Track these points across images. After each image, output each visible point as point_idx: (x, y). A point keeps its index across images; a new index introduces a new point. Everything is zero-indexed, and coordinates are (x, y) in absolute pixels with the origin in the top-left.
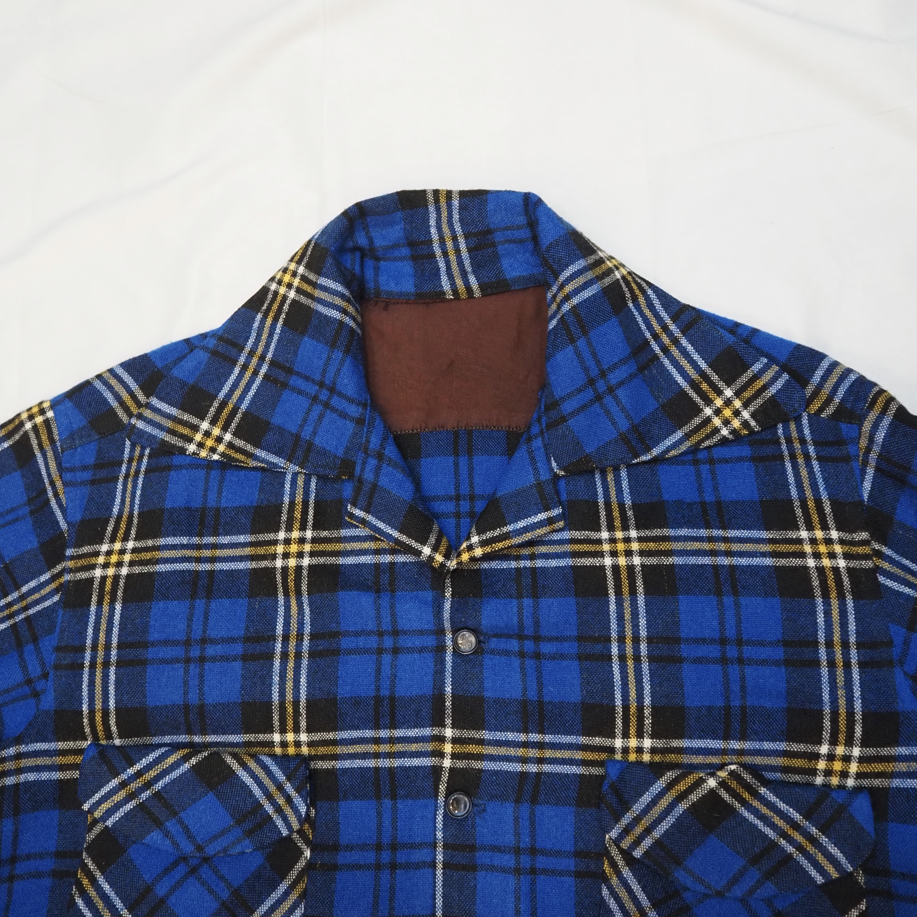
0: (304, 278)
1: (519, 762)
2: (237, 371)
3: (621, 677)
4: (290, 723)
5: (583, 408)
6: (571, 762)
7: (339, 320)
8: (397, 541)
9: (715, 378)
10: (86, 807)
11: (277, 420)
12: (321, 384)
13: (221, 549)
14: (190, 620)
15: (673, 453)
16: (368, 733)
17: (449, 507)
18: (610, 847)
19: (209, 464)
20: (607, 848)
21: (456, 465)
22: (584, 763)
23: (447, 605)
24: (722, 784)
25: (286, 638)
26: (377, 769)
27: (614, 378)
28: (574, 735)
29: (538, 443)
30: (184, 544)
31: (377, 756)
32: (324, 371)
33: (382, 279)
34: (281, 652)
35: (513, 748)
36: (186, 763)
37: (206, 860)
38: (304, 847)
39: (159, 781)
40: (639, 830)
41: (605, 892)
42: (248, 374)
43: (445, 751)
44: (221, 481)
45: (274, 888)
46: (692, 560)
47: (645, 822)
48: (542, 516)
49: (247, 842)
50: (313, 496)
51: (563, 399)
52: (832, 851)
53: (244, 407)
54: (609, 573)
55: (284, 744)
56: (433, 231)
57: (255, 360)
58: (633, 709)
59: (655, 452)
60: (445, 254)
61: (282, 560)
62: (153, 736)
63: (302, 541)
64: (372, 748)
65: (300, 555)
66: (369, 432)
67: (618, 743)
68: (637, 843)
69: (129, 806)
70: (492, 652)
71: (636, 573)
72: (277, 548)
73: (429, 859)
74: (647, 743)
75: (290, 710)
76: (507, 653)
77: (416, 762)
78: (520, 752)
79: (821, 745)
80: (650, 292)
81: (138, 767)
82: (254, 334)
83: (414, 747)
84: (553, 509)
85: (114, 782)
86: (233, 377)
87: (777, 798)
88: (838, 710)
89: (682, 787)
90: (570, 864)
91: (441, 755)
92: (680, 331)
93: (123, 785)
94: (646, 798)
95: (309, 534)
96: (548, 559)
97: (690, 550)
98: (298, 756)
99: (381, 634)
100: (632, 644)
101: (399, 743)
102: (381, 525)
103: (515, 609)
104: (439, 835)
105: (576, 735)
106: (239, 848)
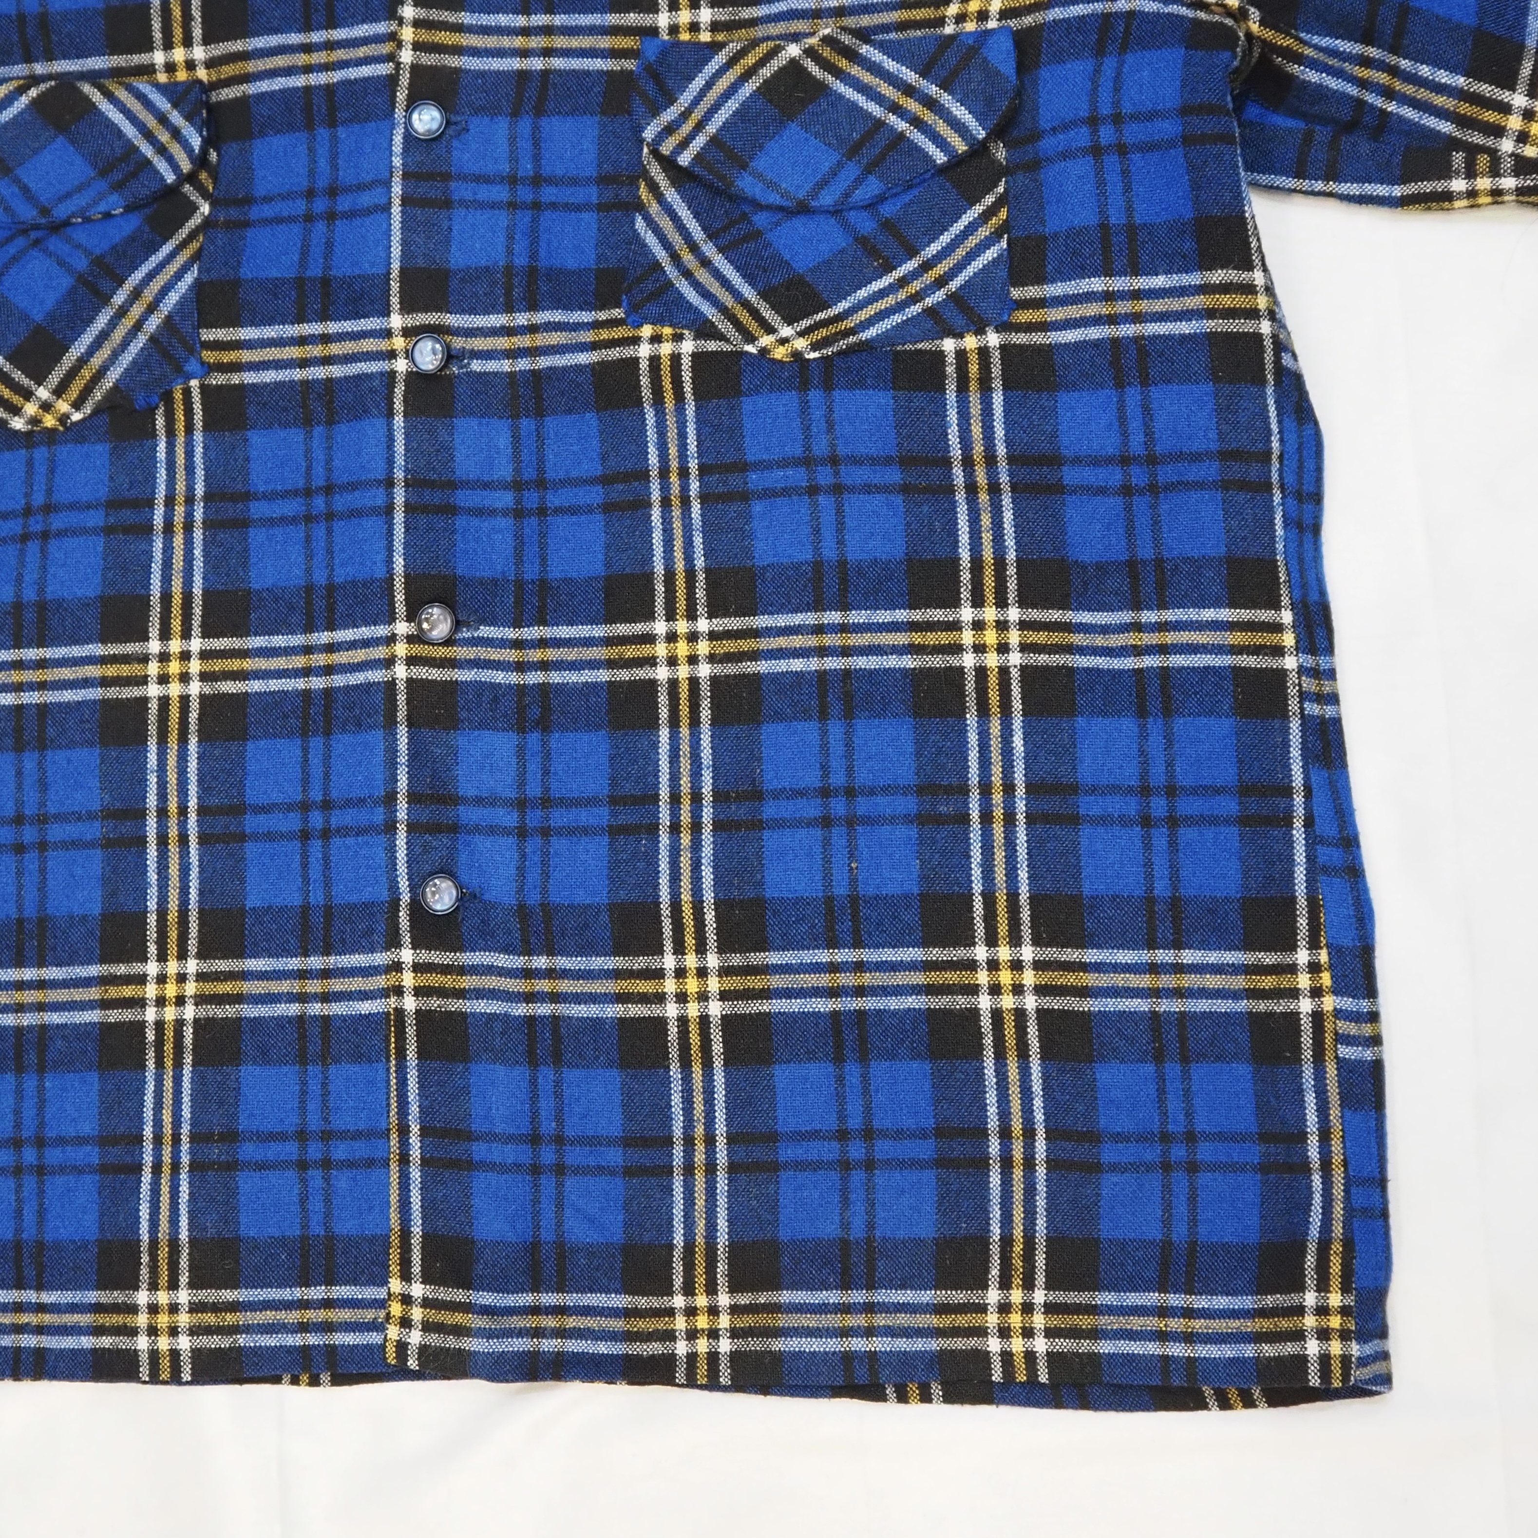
1: (516, 57)
4: (178, 33)
6: (594, 53)
16: (295, 38)
18: (649, 163)
20: (644, 166)
22: (612, 53)
24: (810, 52)
26: (308, 89)
28: (597, 14)
31: (308, 69)
35: (507, 36)
36: (21, 95)
37: (55, 230)
38: (200, 201)
40: (686, 128)
41: (640, 223)
45: (155, 250)
47: (696, 115)
49: (114, 198)
52: (958, 113)
55: (170, 68)
64: (302, 59)
67: (663, 20)
68: (684, 144)
73: (384, 201)
74: (705, 15)
75: (177, 13)
77: (366, 71)
78: (518, 42)
83: (362, 52)
87: (884, 54)
90: (592, 194)
94: (699, 82)
98: (193, 83)
101: (340, 49)
104: (397, 161)
105: (603, 13)
106: (102, 207)
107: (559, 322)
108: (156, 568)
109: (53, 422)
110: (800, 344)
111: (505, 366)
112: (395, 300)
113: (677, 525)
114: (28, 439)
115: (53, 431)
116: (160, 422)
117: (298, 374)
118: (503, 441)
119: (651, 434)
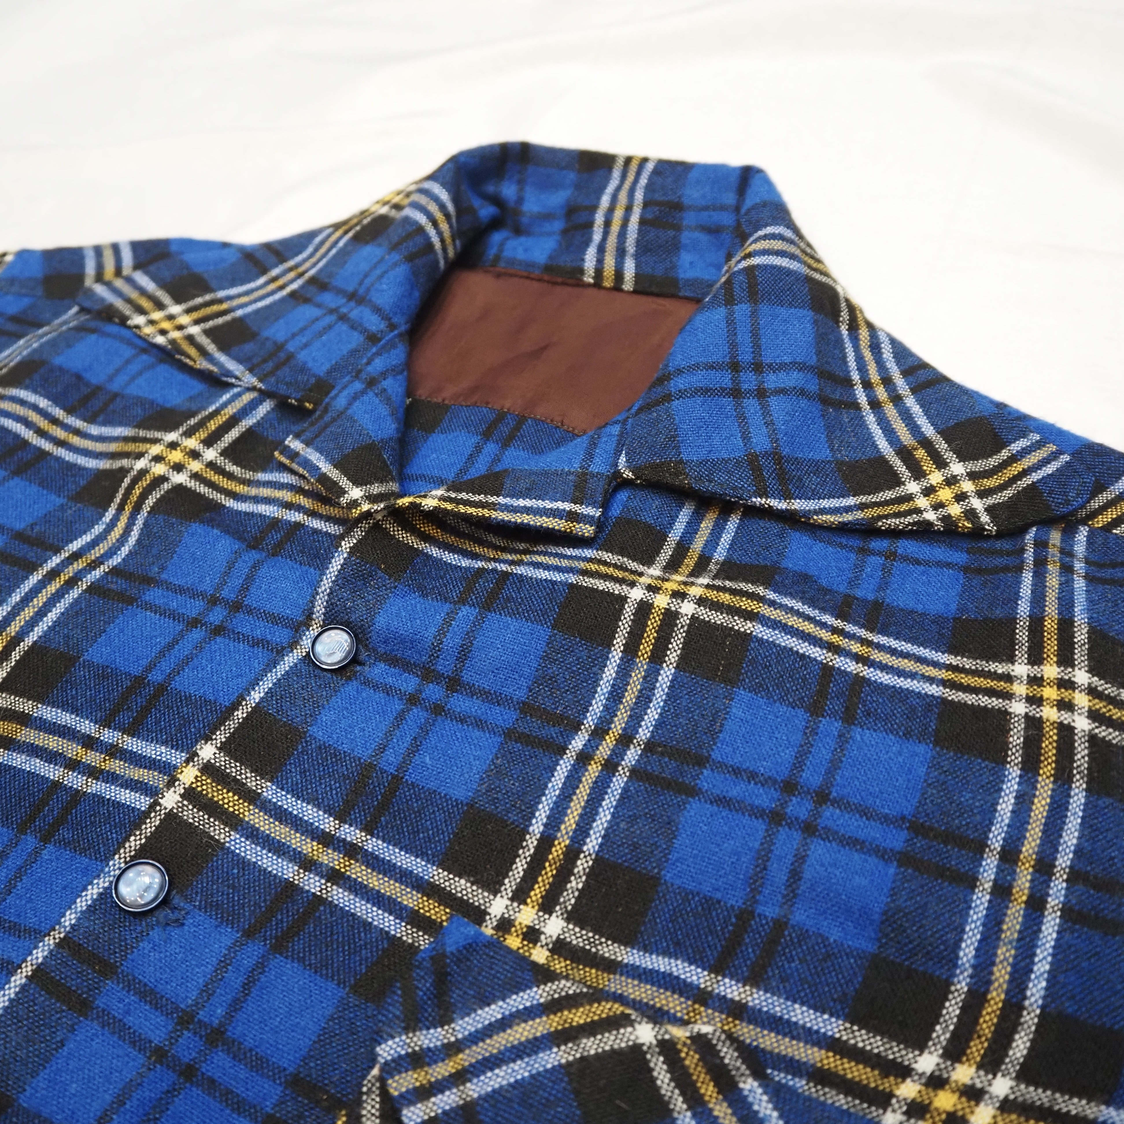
1: (295, 863)
2: (261, 280)
3: (564, 784)
6: (390, 905)
9: (942, 447)
11: (269, 332)
12: (352, 296)
13: (81, 438)
16: (85, 726)
18: (368, 1094)
21: (478, 450)
22: (412, 917)
23: (336, 565)
24: (667, 1048)
25: (74, 557)
26: (56, 786)
27: (773, 380)
28: (422, 860)
31: (73, 765)
34: (51, 568)
35: (302, 834)
42: (272, 286)
43: (181, 777)
46: (789, 642)
47: (464, 1058)
48: (563, 506)
50: (251, 421)
53: (240, 312)
54: (628, 611)
56: (606, 198)
57: (291, 275)
58: (557, 851)
60: (608, 224)
61: (147, 462)
63: (195, 455)
64: (75, 751)
65: (178, 467)
66: (378, 354)
67: (498, 906)
68: (424, 1092)
70: (366, 682)
71: (677, 625)
72: (153, 448)
74: (554, 926)
76: (389, 691)
77: (126, 796)
78: (309, 847)
79: (922, 1053)
80: (883, 339)
84: (587, 506)
87: (775, 1108)
88: (987, 991)
89: (578, 1019)
90: (271, 1096)
92: (910, 390)
94: (492, 1012)
95: (210, 454)
96: (539, 569)
97: (792, 626)
99: (214, 601)
100: (614, 744)
101: (120, 759)
102: (315, 457)
103: (441, 617)
104: (69, 919)
105: (428, 861)
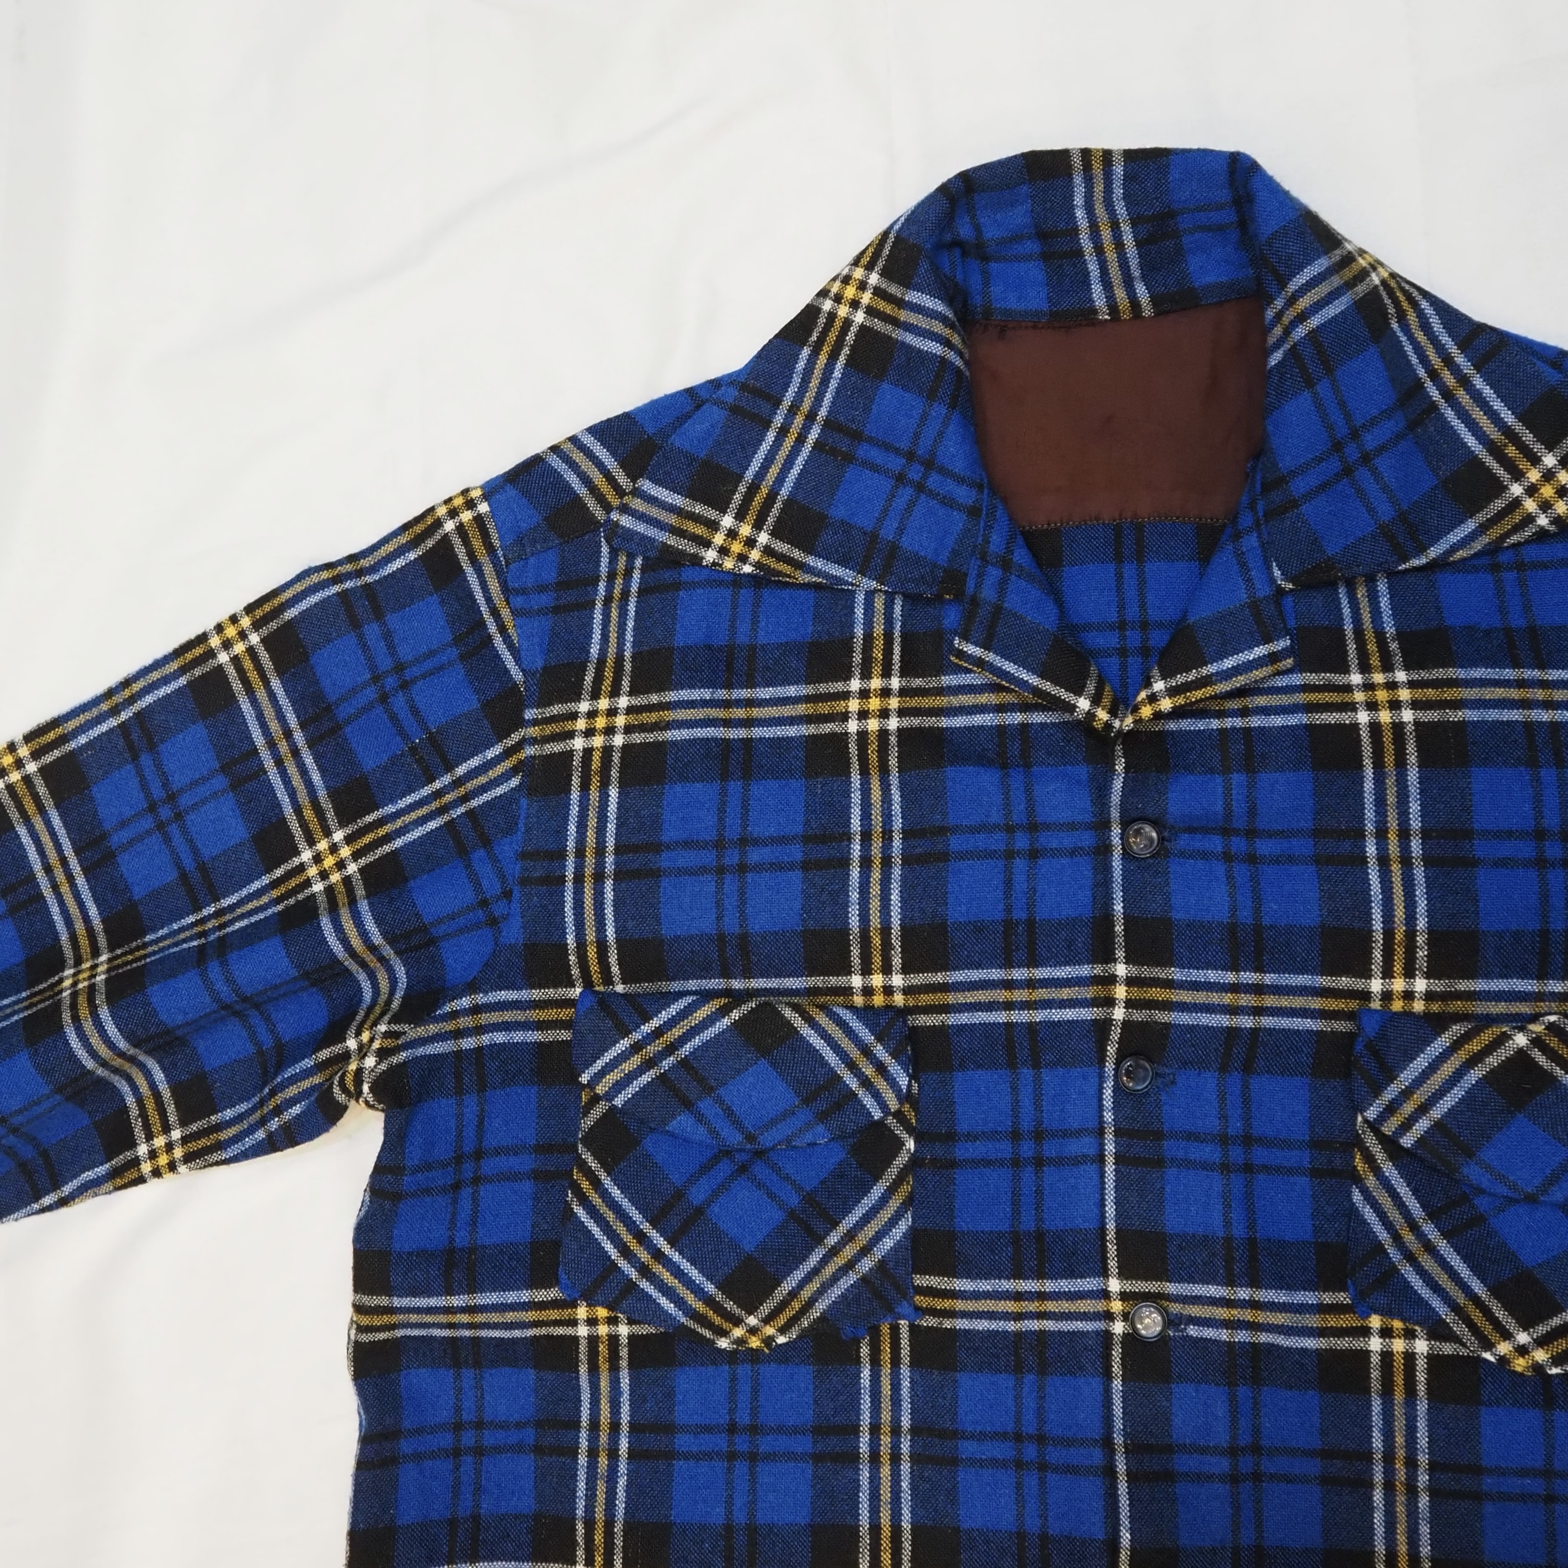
0: (878, 292)
1: (1225, 1014)
2: (771, 436)
3: (1381, 888)
4: (877, 960)
5: (1323, 487)
6: (1304, 1013)
7: (940, 357)
8: (1037, 692)
9: (1528, 437)
10: (584, 1079)
11: (838, 512)
12: (910, 456)
13: (759, 707)
14: (722, 810)
15: (1461, 554)
16: (995, 974)
17: (1110, 640)
18: (1364, 1133)
19: (736, 580)
20: (1358, 1135)
21: (1119, 577)
22: (1323, 1014)
23: (1118, 785)
24: (1537, 1042)
25: (866, 836)
26: (1009, 1025)
27: (1370, 440)
28: (1308, 975)
29: (1251, 541)
30: (705, 700)
31: (1009, 1006)
32: (917, 436)
33: (996, 290)
34: (860, 856)
35: (1217, 992)
36: (724, 1017)
37: (759, 1154)
38: (905, 1135)
39: (686, 1044)
40: (1408, 1108)
41: (1357, 1196)
42: (789, 442)
43: (1117, 996)
44: (756, 605)
45: (866, 1191)
46: (1493, 715)
47: (1419, 1097)
48: (1260, 651)
49: (820, 1128)
50: (898, 626)
51: (1293, 473)
53: (784, 492)
54: (1364, 734)
55: (868, 991)
56: (1080, 214)
57: (799, 421)
58: (1399, 936)
59: (1434, 552)
60: (1099, 250)
61: (857, 722)
62: (670, 980)
63: (885, 693)
64: (1002, 995)
65: (884, 714)
66: (989, 527)
67: (1376, 985)
68: (1406, 1126)
69: (645, 1078)
70: (1182, 854)
71: (1406, 734)
72: (850, 704)
73: (1092, 1152)
74: (1420, 985)
75: (877, 941)
76: (1205, 855)
77: (1069, 1014)
78: (1227, 999)
80: (1424, 304)
81: (655, 1023)
82: (796, 380)
83: (1065, 993)
84: (1278, 640)
85: (623, 1044)
86: (765, 447)
89: (1475, 1046)
90: (1303, 1158)
91: (1110, 1002)
92: (1472, 365)
93: (636, 1048)
94: (1421, 1062)
95: (895, 683)
96: (1270, 715)
97: (1490, 700)
98: (889, 1008)
99: (1010, 829)
100: (1399, 841)
101: (1042, 988)
102: (1009, 667)
103: (1220, 790)
104: (1108, 1116)
105: (1313, 975)
106: (809, 1137)
107: (1284, 1303)
108: (864, 1497)
109: (758, 1343)
110: (1540, 1355)
111: (1224, 1335)
112: (1113, 1264)
113: (1400, 1509)
114: (731, 1357)
115: (757, 1351)
116: (865, 1351)
117: (1011, 1326)
118: (1221, 1409)
119: (1376, 1419)
